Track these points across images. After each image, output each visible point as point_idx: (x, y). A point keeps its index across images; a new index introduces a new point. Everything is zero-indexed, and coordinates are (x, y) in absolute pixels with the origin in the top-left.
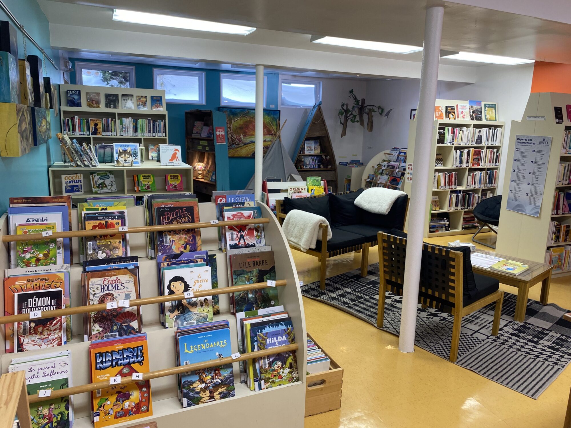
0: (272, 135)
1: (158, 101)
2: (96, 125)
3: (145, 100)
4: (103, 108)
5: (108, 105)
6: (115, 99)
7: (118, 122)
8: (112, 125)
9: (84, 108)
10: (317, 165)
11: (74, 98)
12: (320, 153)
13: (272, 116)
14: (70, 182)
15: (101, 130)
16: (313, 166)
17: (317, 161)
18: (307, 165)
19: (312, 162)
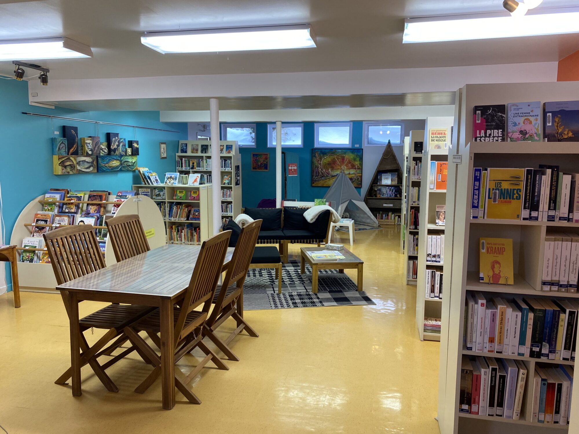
0: (355, 169)
1: (230, 148)
2: (193, 163)
3: (222, 147)
4: (199, 154)
5: (202, 152)
6: (206, 148)
7: (205, 161)
8: (201, 163)
9: (189, 153)
10: (394, 195)
11: (184, 148)
12: (398, 184)
13: (356, 153)
14: (143, 192)
15: (196, 166)
16: (390, 195)
17: (394, 191)
18: (384, 194)
19: (389, 192)
